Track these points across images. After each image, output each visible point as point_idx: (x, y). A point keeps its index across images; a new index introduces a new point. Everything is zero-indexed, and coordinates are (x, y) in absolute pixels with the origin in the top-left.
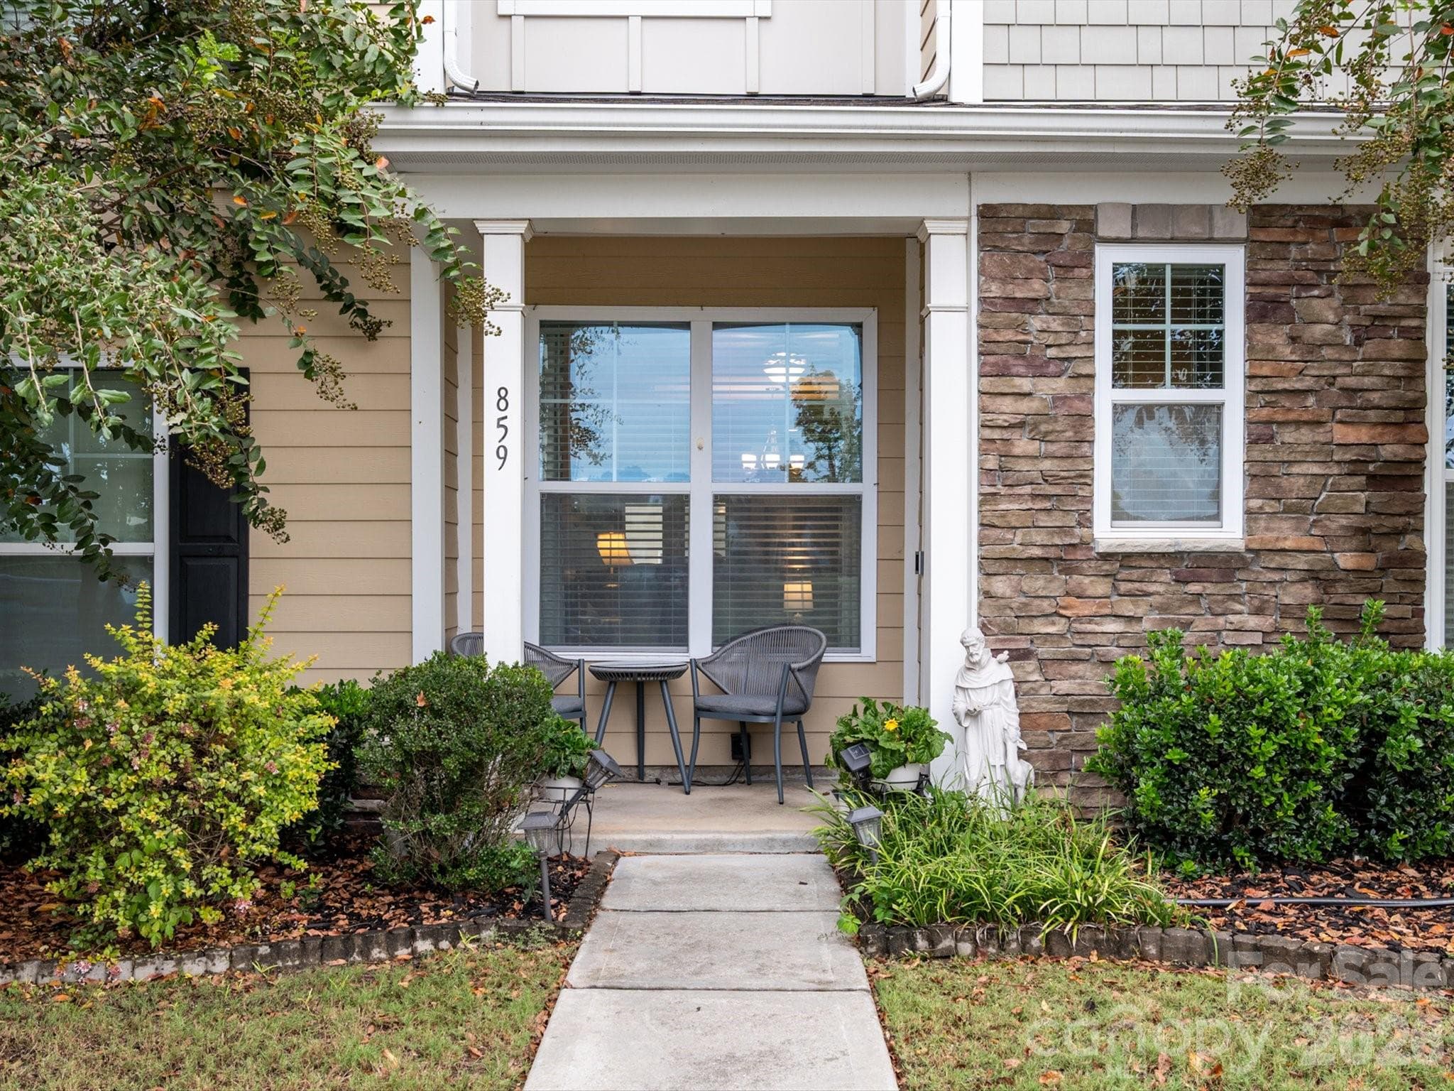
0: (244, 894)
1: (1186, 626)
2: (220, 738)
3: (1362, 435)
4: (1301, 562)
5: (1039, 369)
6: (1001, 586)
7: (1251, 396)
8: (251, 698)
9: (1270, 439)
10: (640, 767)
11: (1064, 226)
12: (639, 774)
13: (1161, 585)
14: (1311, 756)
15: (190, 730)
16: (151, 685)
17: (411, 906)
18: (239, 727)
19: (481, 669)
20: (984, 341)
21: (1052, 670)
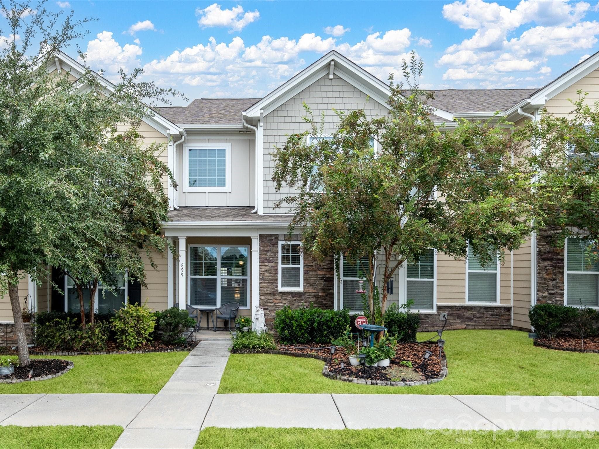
0: (144, 342)
1: (294, 305)
2: (141, 320)
3: (323, 273)
4: (313, 294)
5: (269, 261)
6: (263, 297)
7: (304, 266)
8: (145, 314)
9: (308, 273)
10: (208, 327)
11: (273, 238)
12: (208, 329)
13: (289, 297)
14: (302, 326)
15: (137, 319)
16: (131, 312)
17: (167, 346)
18: (143, 318)
19: (178, 310)
20: (260, 257)
21: (271, 312)
